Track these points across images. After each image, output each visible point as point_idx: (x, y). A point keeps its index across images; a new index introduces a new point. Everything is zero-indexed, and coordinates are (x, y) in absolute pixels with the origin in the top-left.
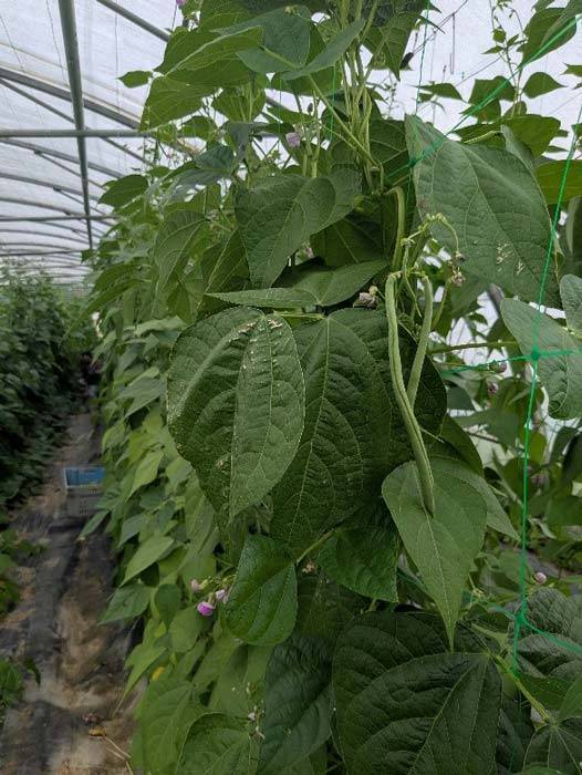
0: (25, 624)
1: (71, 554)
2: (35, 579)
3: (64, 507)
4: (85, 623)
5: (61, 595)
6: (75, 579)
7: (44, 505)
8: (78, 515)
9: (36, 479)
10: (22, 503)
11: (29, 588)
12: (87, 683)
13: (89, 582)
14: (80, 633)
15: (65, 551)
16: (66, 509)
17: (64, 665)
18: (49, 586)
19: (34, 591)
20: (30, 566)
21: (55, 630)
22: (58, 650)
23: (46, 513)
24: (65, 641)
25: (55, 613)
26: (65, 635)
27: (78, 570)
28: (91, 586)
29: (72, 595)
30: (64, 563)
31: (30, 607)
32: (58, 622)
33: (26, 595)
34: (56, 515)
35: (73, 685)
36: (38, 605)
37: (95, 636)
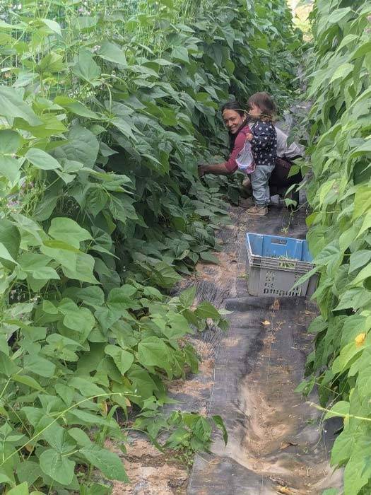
0: (206, 394)
1: (253, 337)
2: (213, 354)
3: (243, 283)
4: (270, 409)
5: (244, 376)
6: (259, 363)
7: (217, 277)
8: (261, 294)
9: (207, 242)
10: (190, 270)
11: (207, 362)
12: (273, 457)
13: (275, 369)
14: (264, 417)
15: (246, 331)
16: (246, 286)
17: (248, 438)
18: (229, 365)
19: (212, 366)
20: (206, 341)
21: (237, 406)
22: (242, 423)
23: (220, 286)
24: (249, 418)
25: (237, 391)
26: (248, 413)
27: (262, 355)
28: (278, 374)
29: (256, 379)
30: (246, 345)
31: (209, 379)
32: (241, 399)
33: (203, 367)
34: (233, 291)
35: (258, 457)
36: (219, 379)
37: (281, 421)
